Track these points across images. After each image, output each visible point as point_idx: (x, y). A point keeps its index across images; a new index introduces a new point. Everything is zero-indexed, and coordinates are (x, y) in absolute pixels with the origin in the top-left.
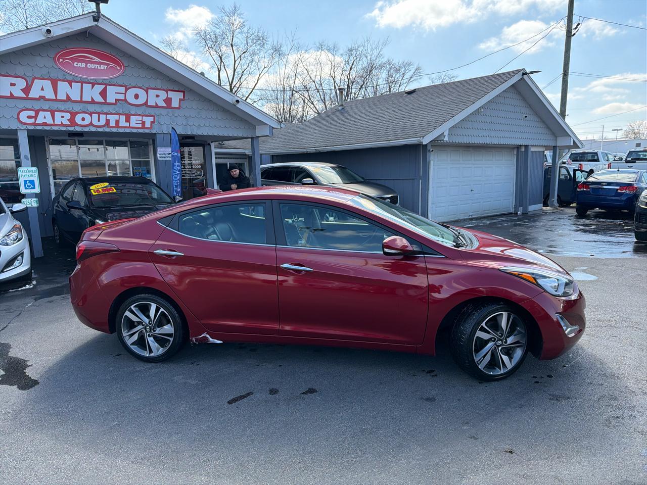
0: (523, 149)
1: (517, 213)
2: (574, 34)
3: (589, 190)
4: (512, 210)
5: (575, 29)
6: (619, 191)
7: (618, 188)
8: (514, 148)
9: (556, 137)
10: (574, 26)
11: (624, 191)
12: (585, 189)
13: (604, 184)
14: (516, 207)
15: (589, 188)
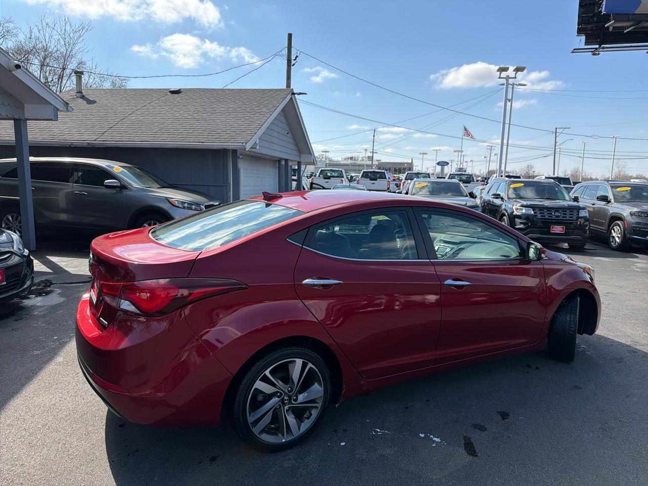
0: (283, 163)
2: (294, 64)
5: (295, 60)
9: (300, 154)
10: (293, 58)
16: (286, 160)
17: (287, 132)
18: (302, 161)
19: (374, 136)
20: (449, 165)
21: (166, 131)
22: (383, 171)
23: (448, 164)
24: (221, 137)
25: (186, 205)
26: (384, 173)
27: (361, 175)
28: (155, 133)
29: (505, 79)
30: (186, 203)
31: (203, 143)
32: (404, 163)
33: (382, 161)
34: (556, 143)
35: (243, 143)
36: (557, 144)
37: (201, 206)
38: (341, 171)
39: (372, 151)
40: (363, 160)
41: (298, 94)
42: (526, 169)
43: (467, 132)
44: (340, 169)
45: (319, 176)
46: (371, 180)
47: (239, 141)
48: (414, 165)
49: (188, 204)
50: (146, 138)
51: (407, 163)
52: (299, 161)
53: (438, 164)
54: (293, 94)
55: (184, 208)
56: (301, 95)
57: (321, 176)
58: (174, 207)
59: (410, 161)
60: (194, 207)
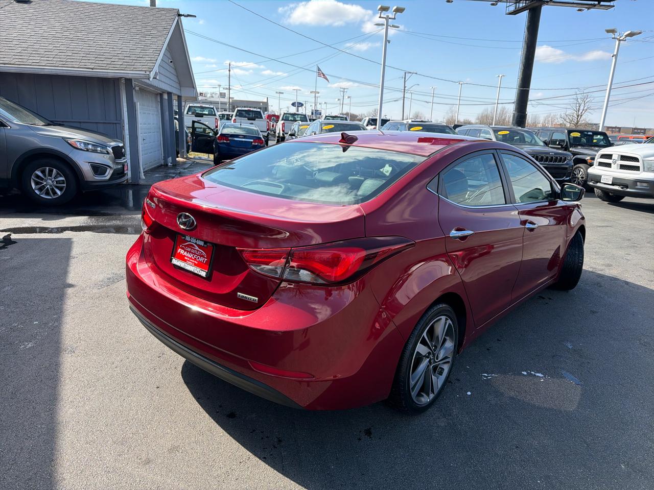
0: (165, 96)
1: (167, 165)
3: (228, 142)
4: (162, 162)
6: (253, 144)
7: (252, 141)
8: (157, 94)
11: (256, 144)
12: (225, 141)
13: (241, 137)
14: (165, 159)
15: (229, 140)
16: (169, 94)
17: (170, 61)
18: (182, 95)
19: (229, 71)
20: (303, 107)
21: (34, 52)
22: (259, 110)
23: (302, 105)
24: (112, 63)
25: (90, 147)
26: (260, 112)
27: (234, 114)
28: (18, 54)
29: (385, 19)
30: (90, 144)
31: (92, 69)
32: (260, 102)
33: (235, 99)
34: (405, 87)
35: (145, 71)
36: (406, 89)
37: (108, 148)
38: (213, 108)
39: (228, 87)
40: (212, 97)
41: (185, 16)
42: (373, 113)
43: (320, 73)
44: (212, 106)
45: (187, 113)
46: (248, 119)
47: (140, 69)
48: (269, 104)
49: (93, 145)
50: (9, 60)
51: (263, 102)
52: (180, 95)
53: (293, 104)
54: (179, 15)
55: (88, 150)
56: (189, 18)
57: (189, 113)
58: (75, 150)
59: (265, 101)
60: (99, 149)
